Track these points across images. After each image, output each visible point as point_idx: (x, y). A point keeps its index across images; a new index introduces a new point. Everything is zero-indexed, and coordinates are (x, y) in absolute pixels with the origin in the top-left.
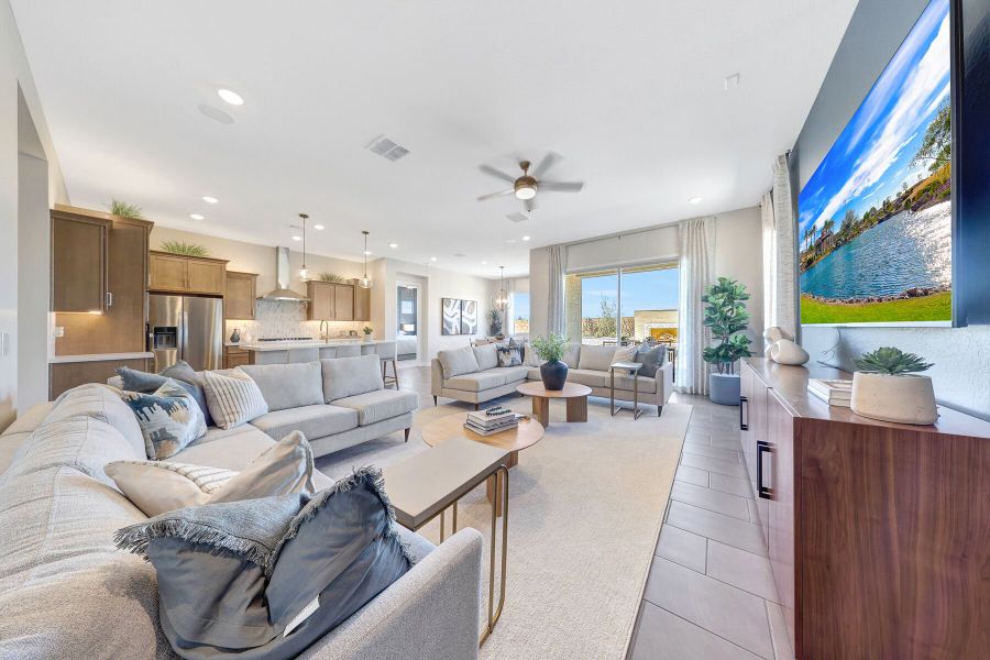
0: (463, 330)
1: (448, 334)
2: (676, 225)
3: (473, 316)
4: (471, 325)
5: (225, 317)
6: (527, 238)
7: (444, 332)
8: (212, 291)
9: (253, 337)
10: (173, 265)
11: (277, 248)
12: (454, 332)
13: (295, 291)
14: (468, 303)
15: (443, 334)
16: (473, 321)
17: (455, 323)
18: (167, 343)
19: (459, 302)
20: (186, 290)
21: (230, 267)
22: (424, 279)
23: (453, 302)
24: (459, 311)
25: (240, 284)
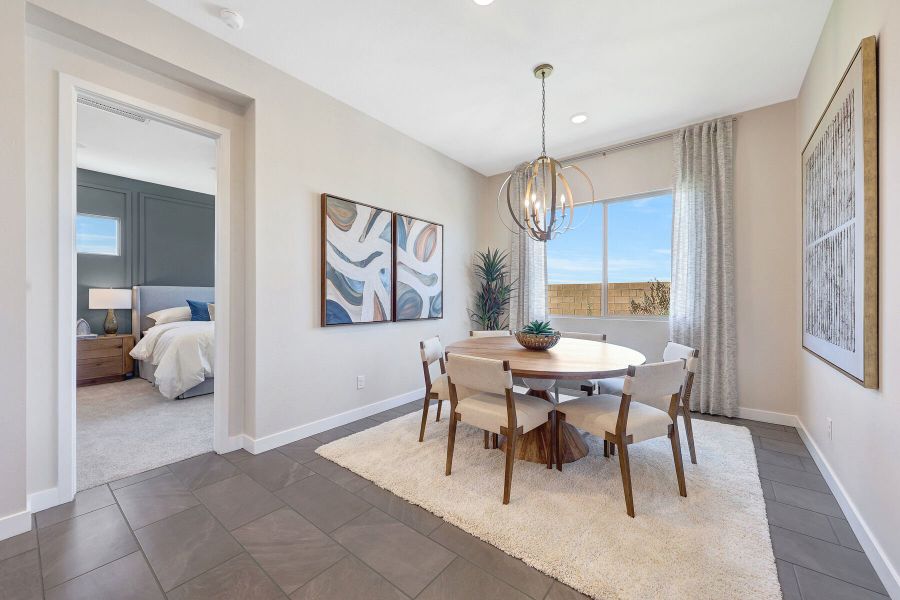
0: (399, 309)
1: (343, 320)
3: (432, 267)
4: (426, 293)
7: (331, 316)
12: (367, 312)
14: (417, 225)
15: (325, 322)
16: (433, 278)
17: (373, 283)
19: (384, 220)
23: (363, 215)
24: (387, 247)
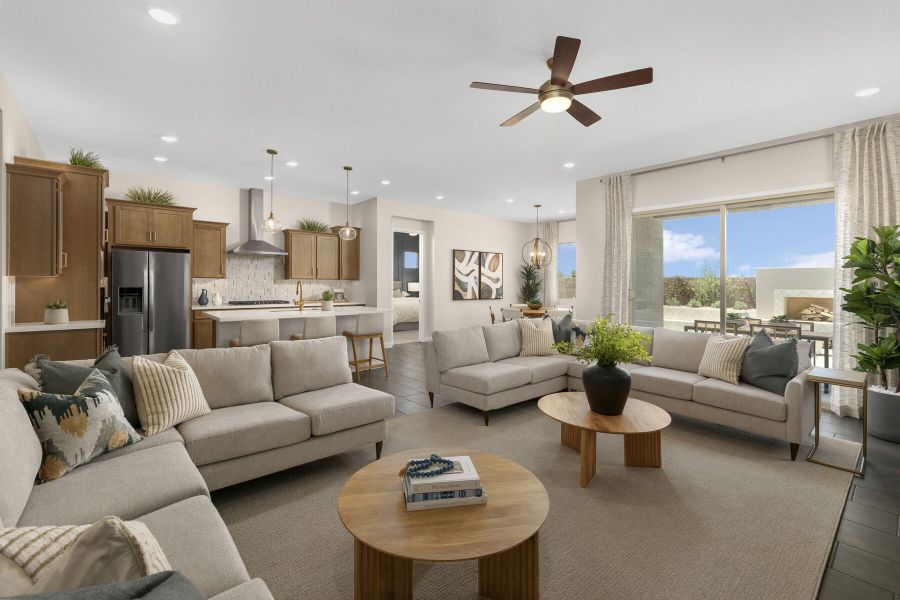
0: (484, 293)
1: (461, 298)
2: (828, 135)
3: (497, 274)
4: (494, 287)
5: (193, 275)
6: (569, 165)
7: (457, 296)
8: (178, 244)
9: (223, 298)
10: (138, 215)
11: (250, 190)
12: (469, 295)
13: (271, 243)
14: (490, 256)
15: (454, 299)
16: (497, 280)
17: (471, 283)
18: (134, 306)
19: (476, 255)
20: (150, 244)
21: (196, 216)
22: (428, 224)
23: (468, 254)
24: (476, 267)
25: (208, 235)
